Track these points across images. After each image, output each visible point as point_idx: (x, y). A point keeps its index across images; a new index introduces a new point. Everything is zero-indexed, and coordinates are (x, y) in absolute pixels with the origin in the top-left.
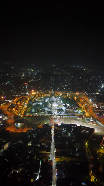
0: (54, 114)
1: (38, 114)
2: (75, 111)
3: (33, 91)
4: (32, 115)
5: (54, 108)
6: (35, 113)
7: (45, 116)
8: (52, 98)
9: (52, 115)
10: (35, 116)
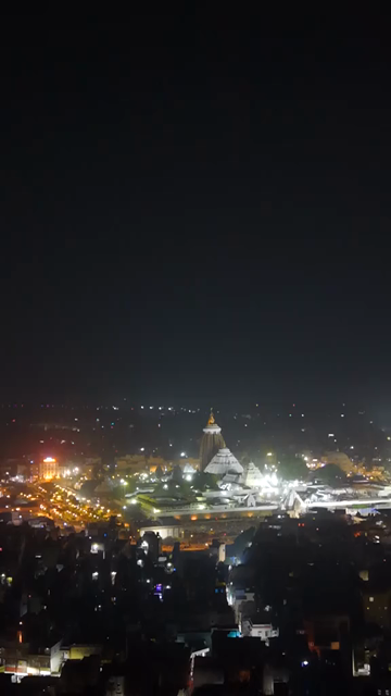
0: (291, 504)
1: (207, 509)
3: (49, 460)
4: (182, 516)
6: (191, 507)
7: (247, 517)
8: (223, 460)
9: (283, 508)
10: (194, 518)
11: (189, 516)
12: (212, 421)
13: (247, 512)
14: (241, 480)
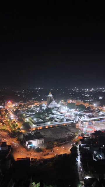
1: (51, 124)
2: (100, 114)
3: (9, 102)
4: (43, 127)
5: (66, 114)
6: (46, 123)
7: (63, 126)
8: (53, 104)
9: (75, 122)
10: (47, 127)
11: (45, 127)
12: (50, 93)
13: (64, 124)
14: (59, 110)
